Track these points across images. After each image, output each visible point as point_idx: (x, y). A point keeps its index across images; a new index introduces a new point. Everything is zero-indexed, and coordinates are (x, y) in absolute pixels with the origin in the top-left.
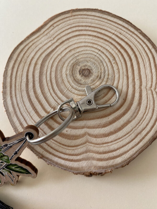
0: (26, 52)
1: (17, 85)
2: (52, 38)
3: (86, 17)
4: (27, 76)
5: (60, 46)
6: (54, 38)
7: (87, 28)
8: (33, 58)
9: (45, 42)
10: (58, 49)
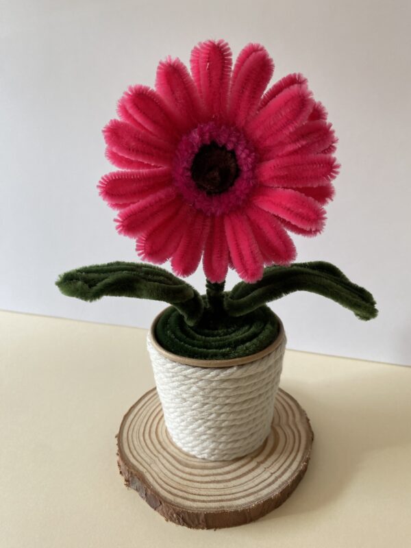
0: (172, 487)
1: (218, 493)
2: (156, 459)
3: (132, 427)
4: (207, 482)
5: (169, 450)
6: (156, 457)
7: (148, 425)
8: (181, 478)
9: (161, 466)
10: (172, 453)
